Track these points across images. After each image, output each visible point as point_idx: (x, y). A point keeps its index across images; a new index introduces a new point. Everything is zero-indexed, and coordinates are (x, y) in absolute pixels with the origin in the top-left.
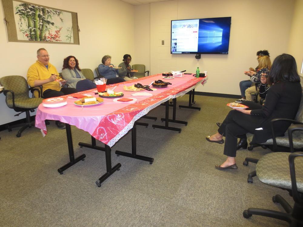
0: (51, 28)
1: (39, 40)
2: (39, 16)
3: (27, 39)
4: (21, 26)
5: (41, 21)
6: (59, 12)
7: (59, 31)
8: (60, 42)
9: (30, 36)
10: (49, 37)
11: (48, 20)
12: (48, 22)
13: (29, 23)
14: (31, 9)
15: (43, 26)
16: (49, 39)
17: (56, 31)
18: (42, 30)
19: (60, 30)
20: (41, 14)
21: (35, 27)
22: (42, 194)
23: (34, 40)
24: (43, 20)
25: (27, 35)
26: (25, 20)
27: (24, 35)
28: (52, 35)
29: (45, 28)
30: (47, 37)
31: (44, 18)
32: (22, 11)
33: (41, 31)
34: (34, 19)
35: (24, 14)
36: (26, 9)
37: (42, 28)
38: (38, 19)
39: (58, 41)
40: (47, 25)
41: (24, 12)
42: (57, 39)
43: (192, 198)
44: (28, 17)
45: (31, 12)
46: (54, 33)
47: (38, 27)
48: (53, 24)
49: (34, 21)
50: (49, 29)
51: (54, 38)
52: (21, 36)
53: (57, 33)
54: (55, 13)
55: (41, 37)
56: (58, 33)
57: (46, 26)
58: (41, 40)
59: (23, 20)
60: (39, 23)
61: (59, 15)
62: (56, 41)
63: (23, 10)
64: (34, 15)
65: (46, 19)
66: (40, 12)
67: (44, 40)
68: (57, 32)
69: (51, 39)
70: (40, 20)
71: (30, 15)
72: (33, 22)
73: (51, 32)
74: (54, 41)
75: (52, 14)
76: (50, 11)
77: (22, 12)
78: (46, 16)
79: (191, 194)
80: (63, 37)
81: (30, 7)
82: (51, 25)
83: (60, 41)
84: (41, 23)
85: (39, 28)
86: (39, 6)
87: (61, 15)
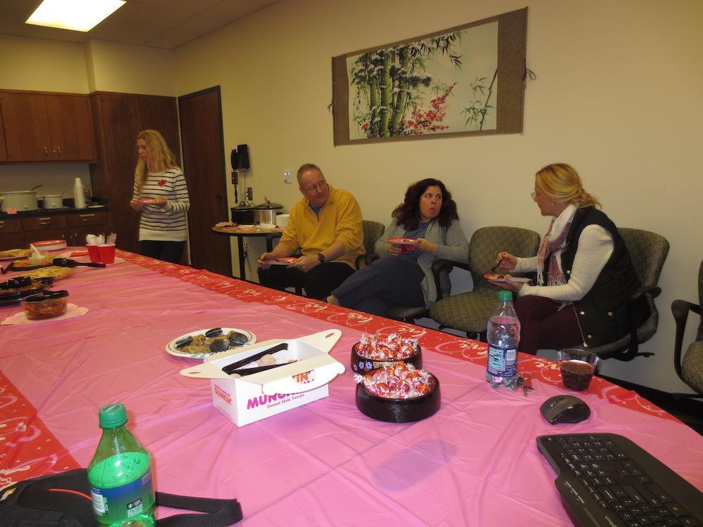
0: (421, 95)
1: (388, 134)
2: (393, 72)
3: (364, 136)
4: (358, 109)
5: (397, 83)
6: (444, 39)
7: (442, 100)
8: (445, 131)
9: (371, 128)
10: (411, 123)
11: (415, 74)
12: (414, 81)
13: (372, 96)
14: (376, 62)
15: (400, 94)
16: (412, 128)
17: (434, 101)
18: (398, 107)
19: (446, 95)
20: (397, 65)
21: (383, 103)
23: (378, 136)
24: (400, 79)
25: (365, 128)
26: (366, 93)
27: (361, 127)
28: (420, 116)
29: (405, 99)
30: (407, 124)
31: (404, 73)
32: (360, 74)
33: (396, 108)
34: (383, 83)
35: (363, 79)
36: (367, 66)
37: (398, 102)
38: (389, 80)
39: (438, 131)
40: (411, 90)
41: (363, 74)
42: (435, 123)
44: (371, 85)
45: (376, 69)
46: (425, 108)
47: (390, 101)
48: (427, 81)
49: (382, 89)
50: (416, 101)
51: (425, 124)
52: (356, 131)
53: (436, 106)
54: (435, 45)
55: (391, 127)
56: (441, 106)
57: (408, 94)
58: (391, 135)
59: (362, 94)
60: (392, 87)
61: (446, 47)
62: (432, 132)
63: (361, 71)
64: (382, 72)
65: (408, 76)
66: (393, 60)
67: (400, 132)
68: (435, 103)
69: (416, 126)
70: (393, 81)
71: (375, 77)
72: (380, 92)
73: (419, 107)
74: (425, 131)
75: (424, 54)
76: (419, 47)
77: (361, 77)
78: (410, 65)
80: (453, 117)
81: (374, 57)
82: (421, 87)
83: (442, 128)
84: (397, 90)
85: (392, 104)
86: (395, 45)
87: (455, 47)
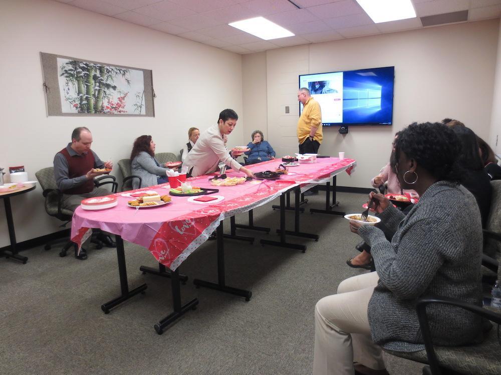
0: (112, 94)
1: (94, 112)
2: (95, 78)
3: (75, 111)
4: (68, 93)
5: (98, 84)
6: (123, 70)
7: (123, 98)
8: (125, 113)
9: (80, 107)
10: (108, 108)
11: (108, 82)
12: (108, 86)
13: (79, 88)
14: (83, 69)
15: (99, 91)
16: (109, 110)
17: (119, 98)
18: (98, 97)
19: (125, 96)
20: (98, 74)
21: (88, 93)
22: (72, 342)
23: (86, 112)
24: (100, 83)
25: (76, 106)
26: (74, 84)
27: (72, 106)
28: (113, 104)
29: (102, 94)
30: (105, 108)
31: (102, 80)
32: (70, 72)
33: (97, 98)
34: (87, 81)
35: (72, 75)
36: (76, 69)
37: (98, 94)
38: (93, 82)
39: (122, 113)
40: (106, 90)
41: (72, 72)
42: (120, 109)
43: (303, 355)
44: (78, 81)
45: (83, 72)
46: (115, 101)
47: (93, 93)
48: (114, 88)
49: (87, 85)
50: (109, 96)
51: (115, 109)
52: (66, 107)
53: (120, 101)
54: (119, 72)
55: (96, 108)
56: (123, 101)
57: (104, 92)
58: (96, 112)
59: (70, 84)
60: (94, 86)
61: (124, 74)
62: (119, 113)
63: (71, 70)
64: (87, 76)
65: (104, 82)
66: (96, 71)
67: (101, 112)
68: (121, 99)
69: (111, 109)
70: (95, 83)
71: (81, 76)
72: (86, 86)
73: (111, 100)
74: (116, 112)
75: (113, 74)
76: (111, 70)
77: (70, 73)
78: (105, 77)
79: (304, 350)
80: (129, 107)
81: (82, 65)
82: (111, 89)
83: (124, 112)
84: (98, 88)
85: (94, 95)
86: (95, 63)
87: (128, 75)
